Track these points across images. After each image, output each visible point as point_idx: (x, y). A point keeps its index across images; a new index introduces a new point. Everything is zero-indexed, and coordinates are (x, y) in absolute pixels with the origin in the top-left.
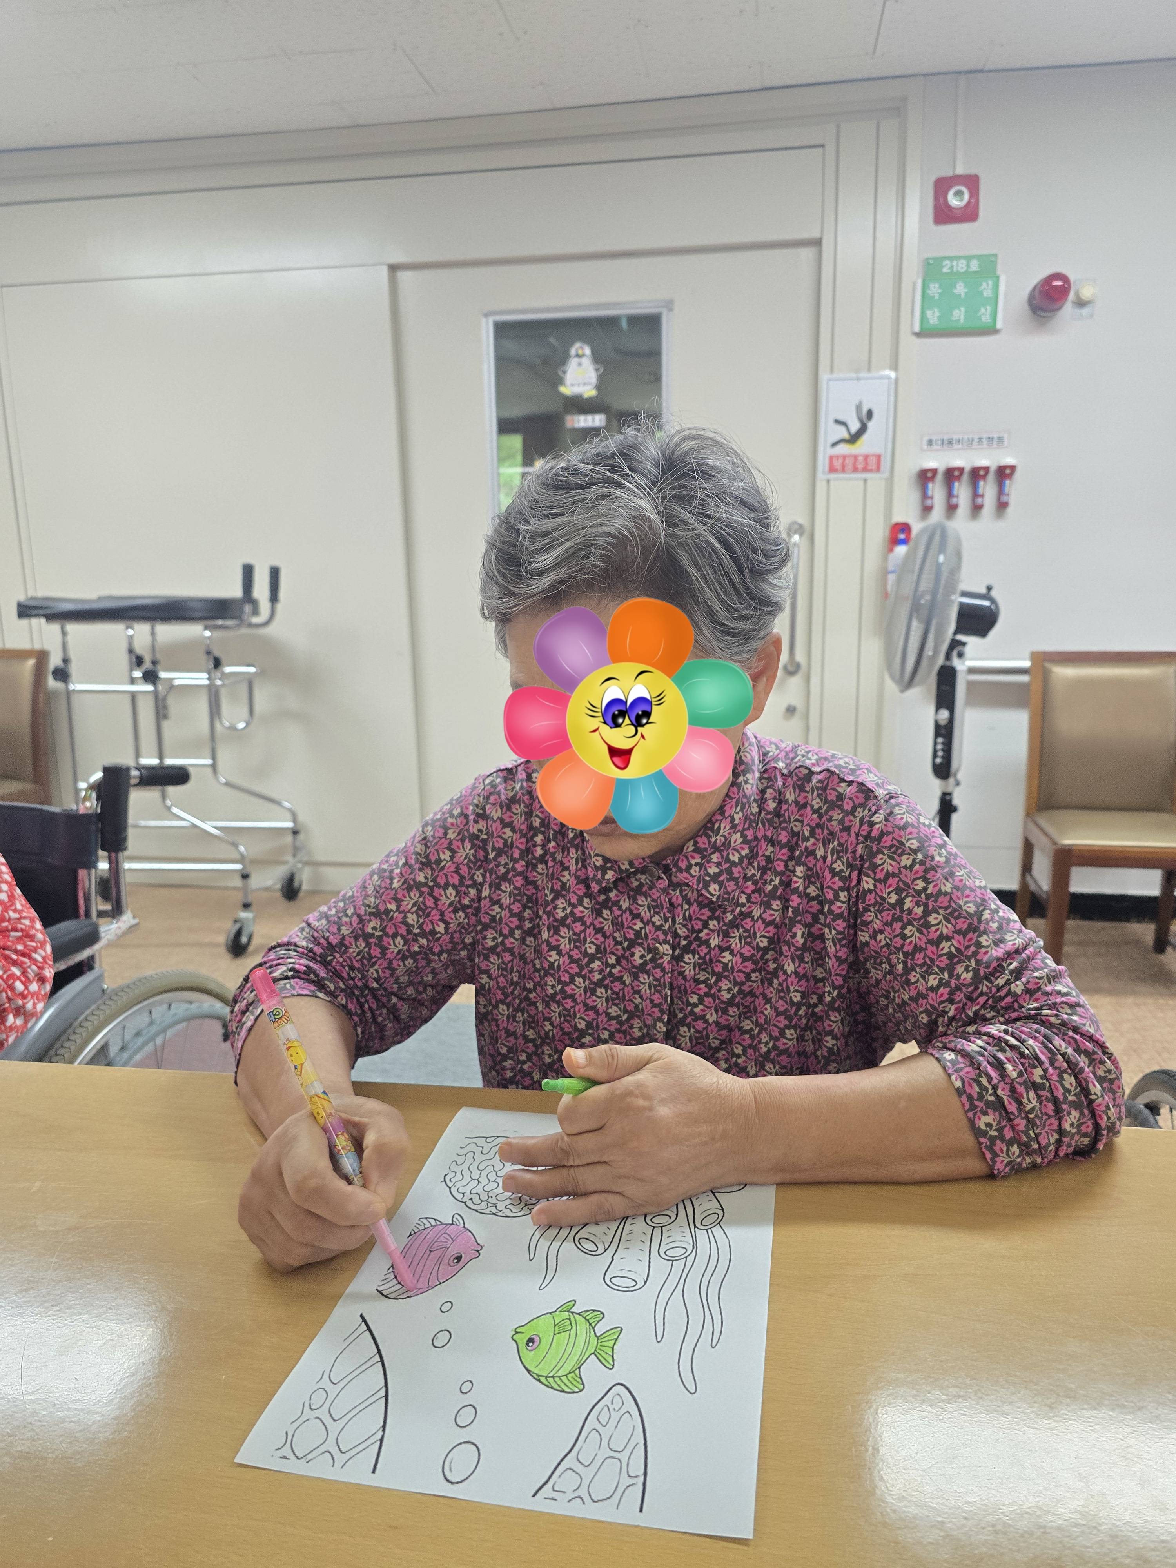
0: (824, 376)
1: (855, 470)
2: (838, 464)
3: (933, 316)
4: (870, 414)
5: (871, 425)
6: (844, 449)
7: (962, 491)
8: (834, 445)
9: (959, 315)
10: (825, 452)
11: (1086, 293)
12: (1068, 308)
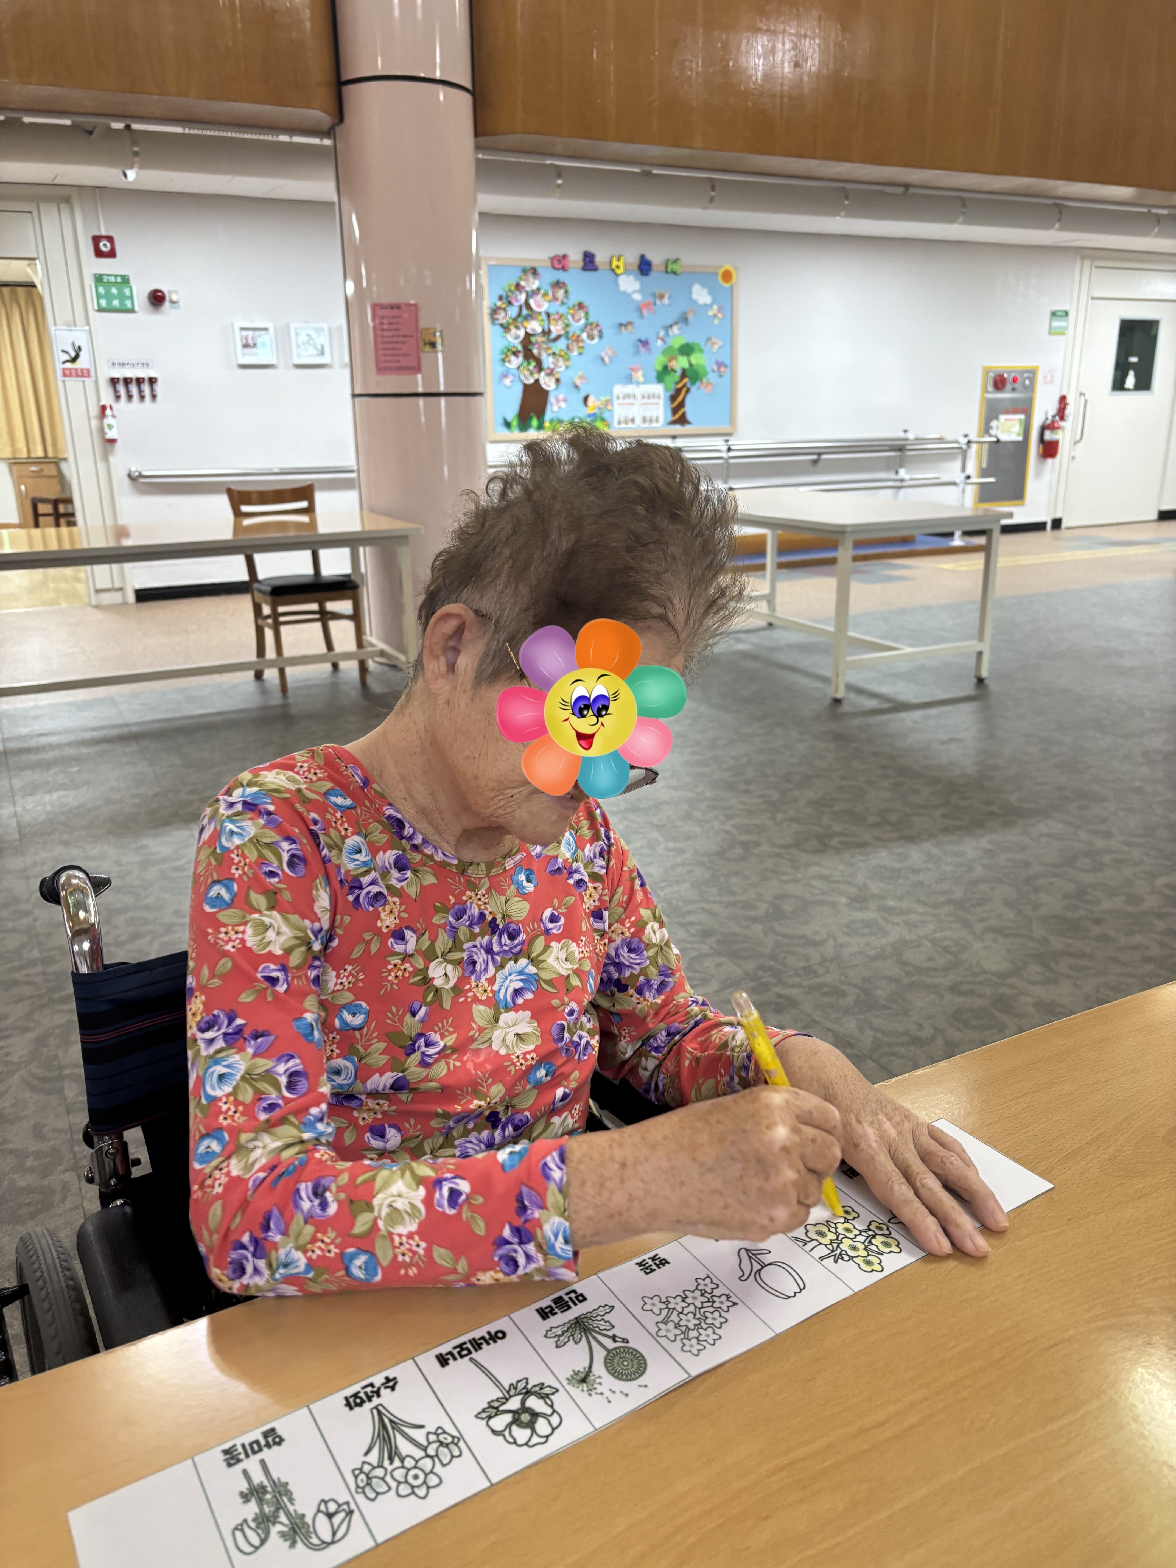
0: (52, 328)
1: (77, 376)
2: (67, 372)
3: (103, 303)
4: (80, 348)
5: (82, 354)
6: (68, 365)
7: (134, 389)
8: (64, 362)
9: (116, 303)
10: (59, 366)
11: (174, 297)
12: (167, 304)
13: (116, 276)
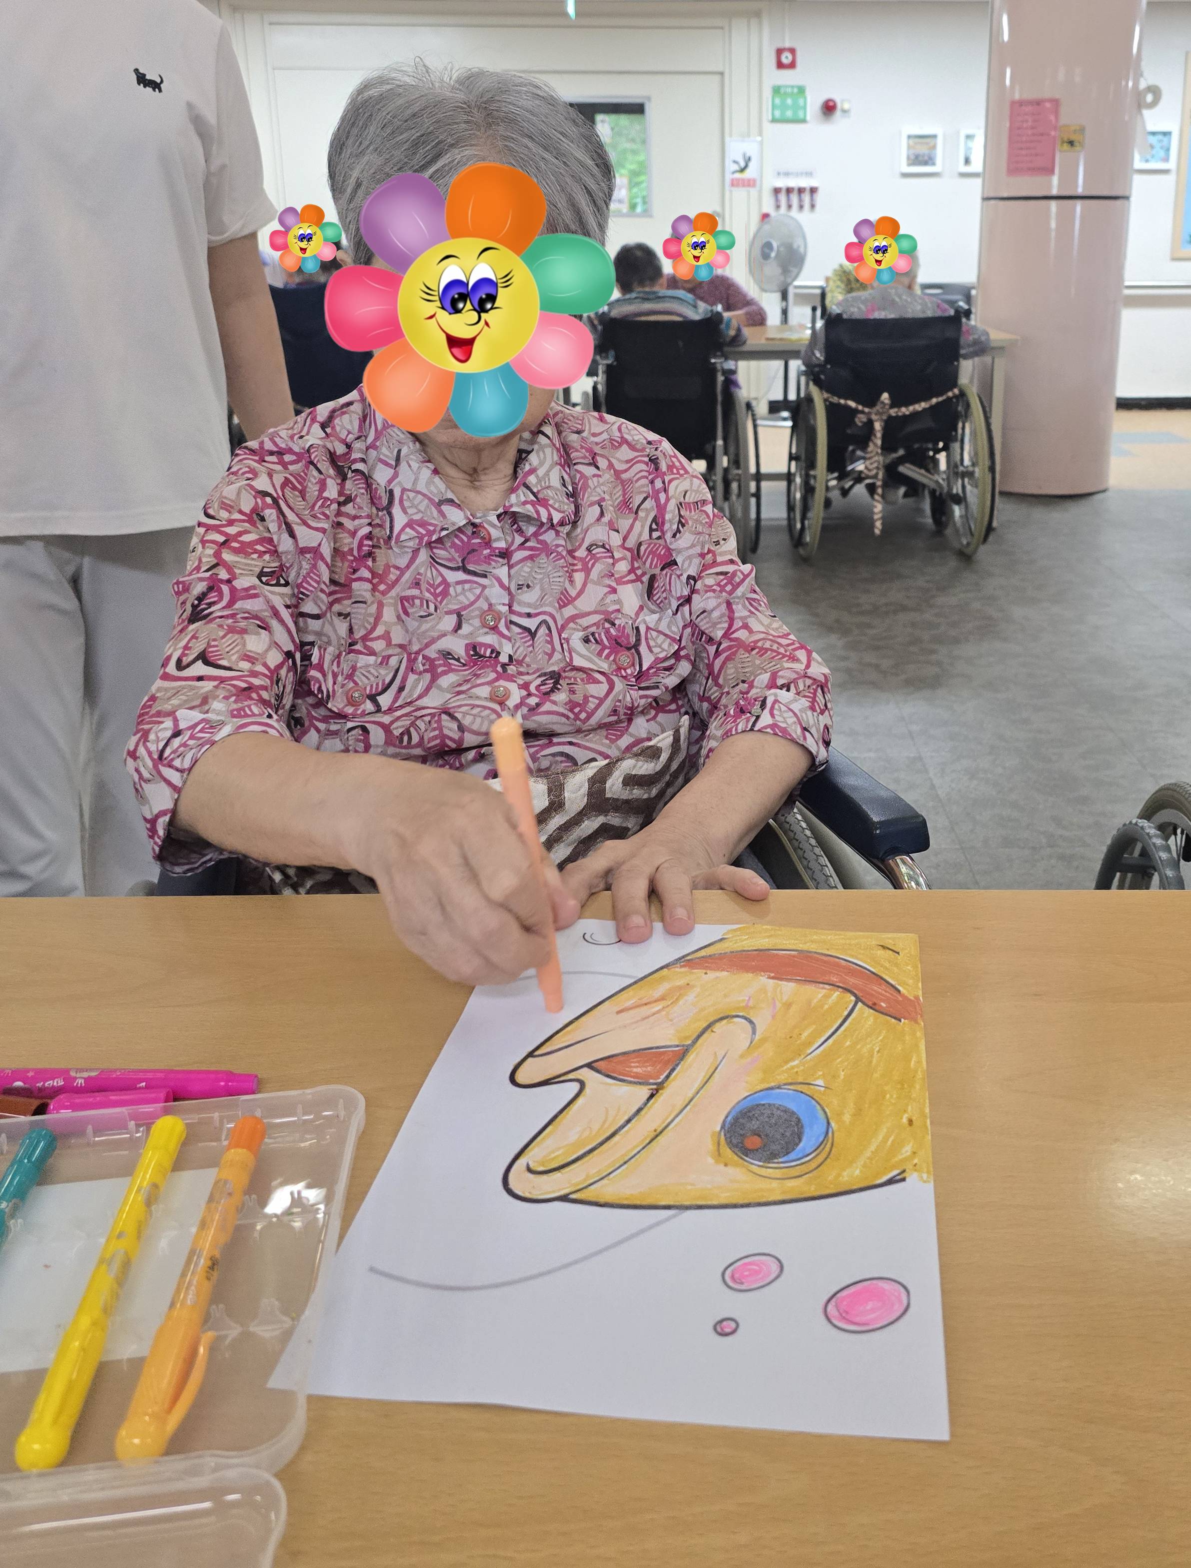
0: (727, 139)
1: (744, 186)
2: (735, 183)
3: (778, 113)
4: (749, 159)
5: (751, 164)
6: (738, 175)
7: (794, 198)
8: (734, 173)
9: (789, 114)
10: (728, 177)
11: (846, 106)
12: (838, 113)
13: (792, 87)
